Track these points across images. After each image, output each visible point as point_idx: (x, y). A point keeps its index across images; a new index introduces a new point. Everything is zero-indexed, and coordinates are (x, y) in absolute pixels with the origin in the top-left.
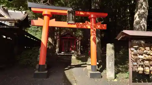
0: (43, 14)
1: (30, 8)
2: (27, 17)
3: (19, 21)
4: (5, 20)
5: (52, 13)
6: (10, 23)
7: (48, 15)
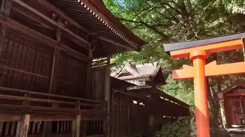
0: (191, 56)
1: (168, 53)
2: (160, 70)
3: (150, 77)
4: (134, 79)
5: (207, 51)
6: (140, 81)
7: (200, 57)
